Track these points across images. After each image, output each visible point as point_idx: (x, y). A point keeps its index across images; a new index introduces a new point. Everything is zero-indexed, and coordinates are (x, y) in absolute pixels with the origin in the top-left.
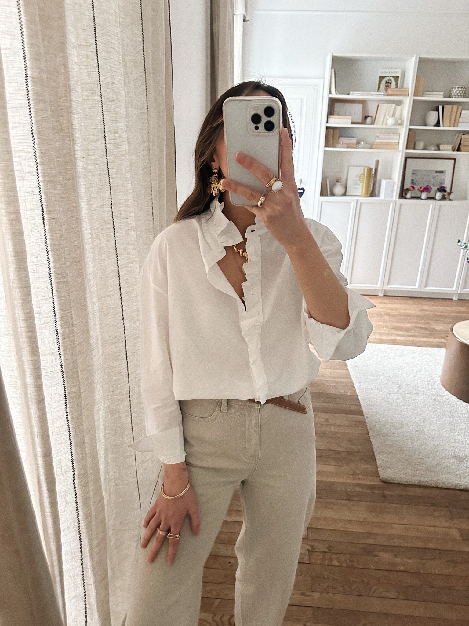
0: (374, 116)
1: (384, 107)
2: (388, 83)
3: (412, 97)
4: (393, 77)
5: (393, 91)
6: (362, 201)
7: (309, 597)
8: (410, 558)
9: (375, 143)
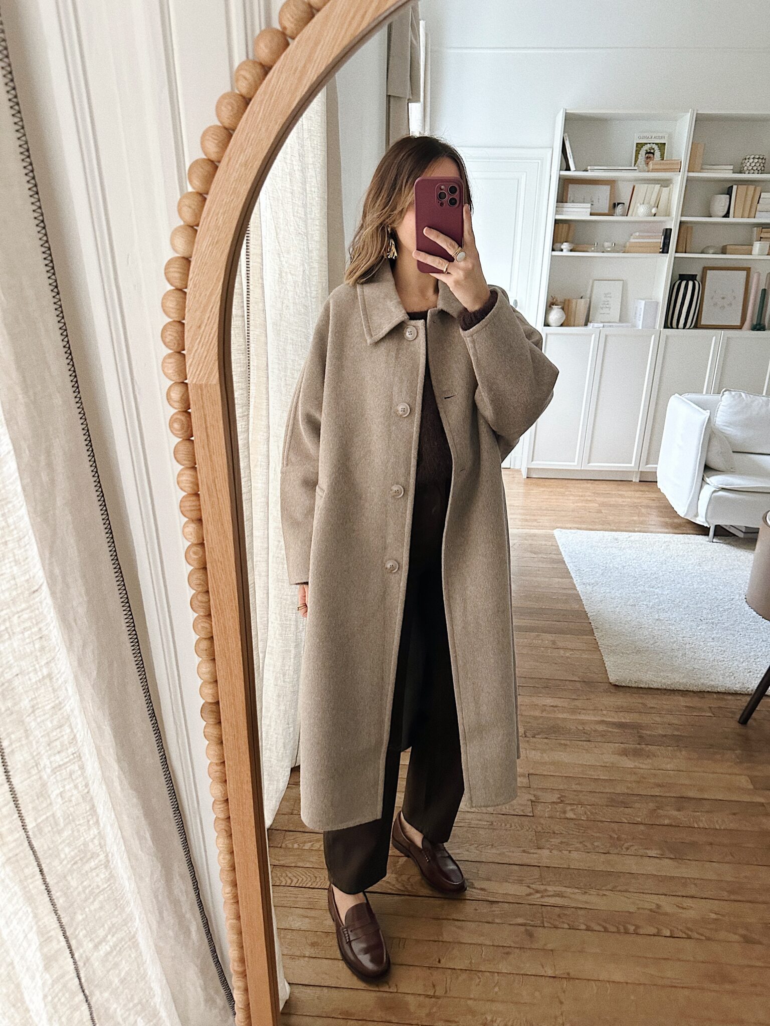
0: (627, 204)
1: (641, 189)
2: (650, 154)
3: (686, 172)
4: (657, 144)
5: (656, 164)
6: (607, 333)
7: (535, 855)
8: (679, 810)
9: (628, 244)
